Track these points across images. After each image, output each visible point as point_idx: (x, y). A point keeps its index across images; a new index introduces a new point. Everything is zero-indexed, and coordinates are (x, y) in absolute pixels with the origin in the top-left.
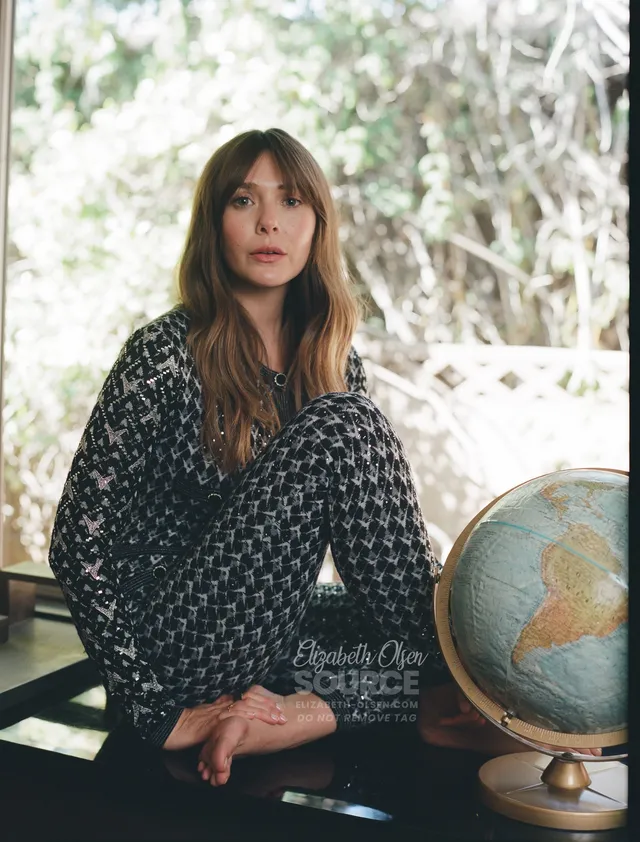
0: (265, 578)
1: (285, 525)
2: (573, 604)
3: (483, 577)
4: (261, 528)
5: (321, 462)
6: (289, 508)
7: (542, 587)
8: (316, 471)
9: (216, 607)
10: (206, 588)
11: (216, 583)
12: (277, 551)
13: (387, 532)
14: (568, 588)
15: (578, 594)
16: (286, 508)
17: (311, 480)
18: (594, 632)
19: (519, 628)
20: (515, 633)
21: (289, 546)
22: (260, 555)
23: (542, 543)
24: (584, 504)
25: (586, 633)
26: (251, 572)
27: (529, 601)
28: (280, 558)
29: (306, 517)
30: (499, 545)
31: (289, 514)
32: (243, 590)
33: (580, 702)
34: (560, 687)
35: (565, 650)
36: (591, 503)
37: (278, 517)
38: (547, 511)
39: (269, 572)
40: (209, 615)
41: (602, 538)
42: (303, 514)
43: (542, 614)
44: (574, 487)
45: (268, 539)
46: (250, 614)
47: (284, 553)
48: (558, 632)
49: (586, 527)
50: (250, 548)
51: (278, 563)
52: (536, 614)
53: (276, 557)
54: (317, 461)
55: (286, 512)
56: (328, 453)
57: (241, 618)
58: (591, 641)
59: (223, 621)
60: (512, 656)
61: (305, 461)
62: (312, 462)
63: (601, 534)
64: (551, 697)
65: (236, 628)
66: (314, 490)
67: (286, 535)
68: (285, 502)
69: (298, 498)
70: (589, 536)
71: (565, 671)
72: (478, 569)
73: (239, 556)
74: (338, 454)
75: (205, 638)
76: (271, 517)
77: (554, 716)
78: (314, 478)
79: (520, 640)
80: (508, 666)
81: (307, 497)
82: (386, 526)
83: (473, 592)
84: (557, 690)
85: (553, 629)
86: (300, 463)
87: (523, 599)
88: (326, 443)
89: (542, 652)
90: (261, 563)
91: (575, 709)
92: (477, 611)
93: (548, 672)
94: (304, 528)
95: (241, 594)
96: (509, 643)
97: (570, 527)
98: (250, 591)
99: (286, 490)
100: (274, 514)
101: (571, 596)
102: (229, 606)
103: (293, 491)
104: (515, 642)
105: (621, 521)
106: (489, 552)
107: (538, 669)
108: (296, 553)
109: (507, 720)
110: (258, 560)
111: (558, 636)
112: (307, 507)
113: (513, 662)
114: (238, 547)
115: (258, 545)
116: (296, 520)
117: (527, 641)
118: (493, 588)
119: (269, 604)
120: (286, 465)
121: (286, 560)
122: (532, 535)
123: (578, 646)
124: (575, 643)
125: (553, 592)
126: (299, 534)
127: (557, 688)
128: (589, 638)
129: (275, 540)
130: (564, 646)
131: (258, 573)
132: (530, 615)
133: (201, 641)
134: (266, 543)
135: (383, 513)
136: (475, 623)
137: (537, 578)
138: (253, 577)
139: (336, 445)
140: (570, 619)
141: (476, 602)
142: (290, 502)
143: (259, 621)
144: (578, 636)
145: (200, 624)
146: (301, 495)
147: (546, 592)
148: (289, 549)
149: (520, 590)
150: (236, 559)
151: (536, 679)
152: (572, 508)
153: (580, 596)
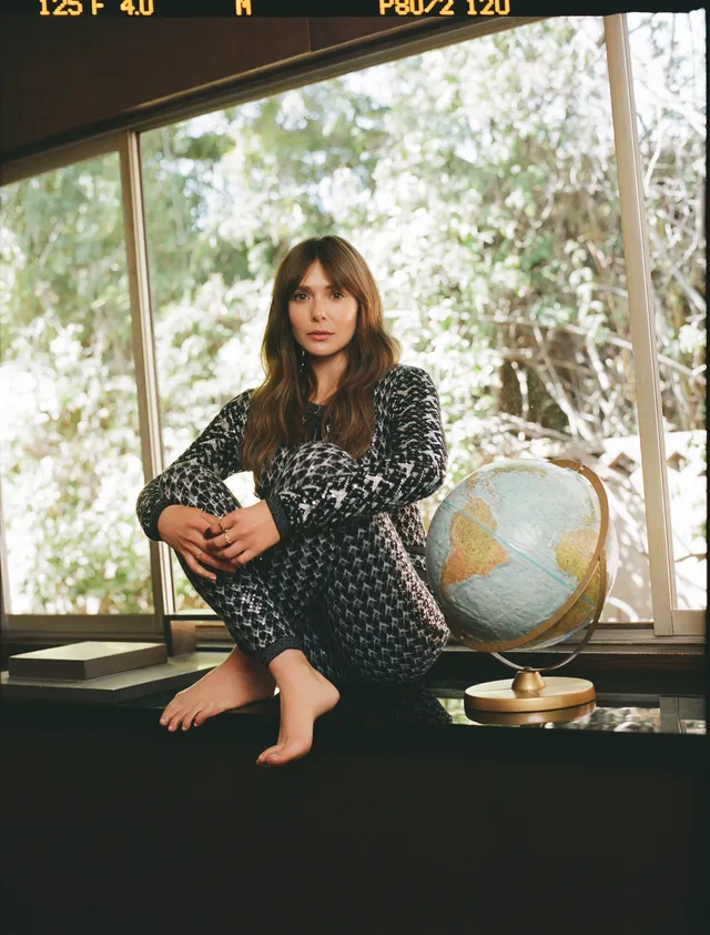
2: (465, 553)
15: (468, 546)
18: (479, 571)
23: (453, 512)
24: (485, 483)
25: (474, 572)
27: (443, 552)
35: (464, 585)
36: (490, 483)
43: (449, 560)
48: (459, 573)
63: (488, 505)
71: (468, 599)
79: (441, 579)
87: (440, 551)
89: (452, 587)
93: (459, 601)
97: (471, 500)
101: (464, 547)
107: (454, 599)
111: (458, 576)
117: (444, 580)
123: (471, 582)
124: (468, 580)
125: (454, 545)
128: (476, 576)
130: (462, 582)
132: (444, 562)
140: (464, 563)
144: (469, 574)
147: (451, 545)
149: (439, 545)
151: (455, 606)
152: (477, 487)
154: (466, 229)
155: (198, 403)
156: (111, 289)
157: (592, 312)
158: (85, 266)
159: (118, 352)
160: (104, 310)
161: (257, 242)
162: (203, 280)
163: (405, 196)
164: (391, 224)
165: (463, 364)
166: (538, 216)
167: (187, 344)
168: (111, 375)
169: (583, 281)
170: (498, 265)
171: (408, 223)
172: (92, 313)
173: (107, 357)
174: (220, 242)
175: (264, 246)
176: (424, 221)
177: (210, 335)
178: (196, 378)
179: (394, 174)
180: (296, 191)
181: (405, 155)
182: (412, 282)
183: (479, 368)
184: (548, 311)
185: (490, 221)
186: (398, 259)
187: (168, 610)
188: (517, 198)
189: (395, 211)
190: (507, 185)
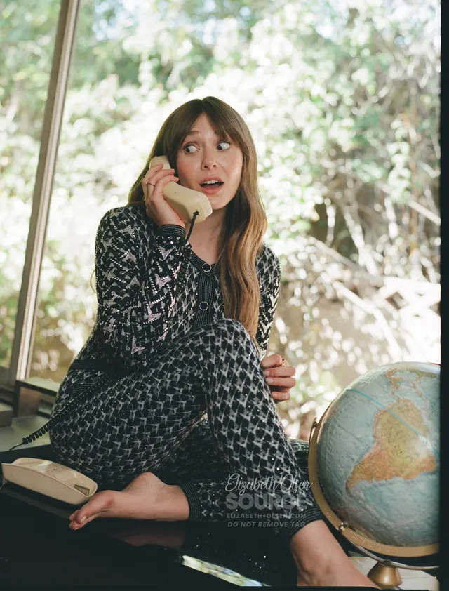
0: (141, 418)
1: (164, 390)
2: (391, 454)
3: (337, 427)
4: (149, 386)
5: (196, 358)
6: (169, 381)
7: (372, 439)
8: (191, 364)
9: (108, 424)
10: (107, 410)
11: (113, 409)
12: (154, 406)
13: (231, 410)
14: (389, 442)
15: (395, 447)
16: (167, 380)
17: (187, 368)
18: (403, 475)
19: (353, 464)
20: (350, 468)
21: (163, 405)
22: (143, 403)
23: (377, 408)
24: (412, 385)
25: (398, 475)
26: (134, 411)
27: (362, 447)
28: (155, 410)
29: (179, 391)
30: (350, 405)
31: (168, 385)
32: (126, 420)
33: (389, 523)
34: (377, 511)
35: (381, 485)
36: (417, 386)
37: (161, 384)
38: (386, 386)
39: (146, 416)
40: (102, 428)
41: (419, 411)
42: (177, 389)
43: (369, 457)
44: (408, 372)
45: (151, 395)
46: (126, 438)
47: (158, 408)
48: (379, 472)
49: (410, 401)
50: (139, 396)
51: (152, 413)
52: (366, 456)
53: (153, 409)
54: (194, 357)
55: (166, 382)
56: (201, 354)
57: (120, 438)
58: (400, 481)
59: (109, 435)
60: (346, 484)
61: (188, 355)
62: (191, 357)
63: (419, 408)
64: (370, 516)
65: (116, 443)
66: (187, 376)
67: (163, 398)
68: (169, 377)
69: (177, 377)
70: (410, 408)
71: (381, 500)
72: (334, 420)
73: (131, 399)
74: (207, 356)
75: (96, 440)
76: (157, 382)
77: (371, 530)
78: (189, 368)
79: (353, 473)
80: (344, 489)
81: (182, 378)
82: (230, 406)
83: (329, 435)
84: (374, 512)
85: (376, 469)
86: (184, 355)
87: (358, 445)
88: (202, 347)
89: (365, 484)
90: (142, 408)
91: (385, 527)
92: (329, 448)
93: (369, 498)
94: (176, 398)
95: (124, 422)
96: (346, 475)
97: (398, 400)
98: (130, 423)
99: (171, 369)
100: (159, 381)
101: (390, 448)
102: (115, 427)
103: (175, 371)
104: (350, 474)
105: (434, 400)
106: (343, 410)
107: (362, 495)
108: (166, 412)
109: (342, 528)
110: (141, 406)
111: (377, 474)
112: (181, 384)
113: (347, 488)
114: (133, 393)
115: (144, 396)
116: (172, 390)
117: (357, 475)
118: (340, 435)
119: (140, 436)
120: (177, 354)
121: (158, 413)
122: (372, 402)
123: (391, 483)
124: (389, 480)
125: (378, 443)
126: (171, 400)
127: (374, 511)
128: (399, 479)
129: (154, 398)
130: (380, 482)
131: (138, 414)
132: (361, 456)
133: (93, 441)
134: (149, 397)
135: (229, 396)
136: (327, 458)
137: (370, 433)
138: (134, 415)
139: (207, 349)
140: (388, 464)
141: (329, 443)
142: (172, 377)
143: (131, 444)
144: (391, 476)
145: (96, 430)
146: (179, 376)
147: (374, 442)
148: (162, 407)
149: (358, 439)
150: (129, 400)
151: (360, 501)
152: (403, 387)
153: (397, 448)
154: (317, 90)
155: (79, 171)
156: (32, 68)
157: (401, 177)
158: (15, 45)
159: (25, 117)
160: (23, 82)
161: (151, 58)
162: (102, 76)
163: (276, 53)
164: (259, 71)
165: (292, 195)
166: (376, 94)
167: (79, 123)
168: (17, 132)
169: (399, 152)
170: (336, 124)
171: (273, 73)
172: (12, 82)
173: (17, 118)
174: (123, 52)
175: (155, 63)
176: (286, 75)
177: (98, 121)
178: (81, 151)
179: (270, 32)
180: (189, 28)
181: (283, 20)
182: (266, 122)
183: (302, 201)
184: (366, 167)
185: (338, 87)
186: (259, 101)
187: (21, 375)
188: (363, 76)
189: (264, 62)
190: (355, 63)
